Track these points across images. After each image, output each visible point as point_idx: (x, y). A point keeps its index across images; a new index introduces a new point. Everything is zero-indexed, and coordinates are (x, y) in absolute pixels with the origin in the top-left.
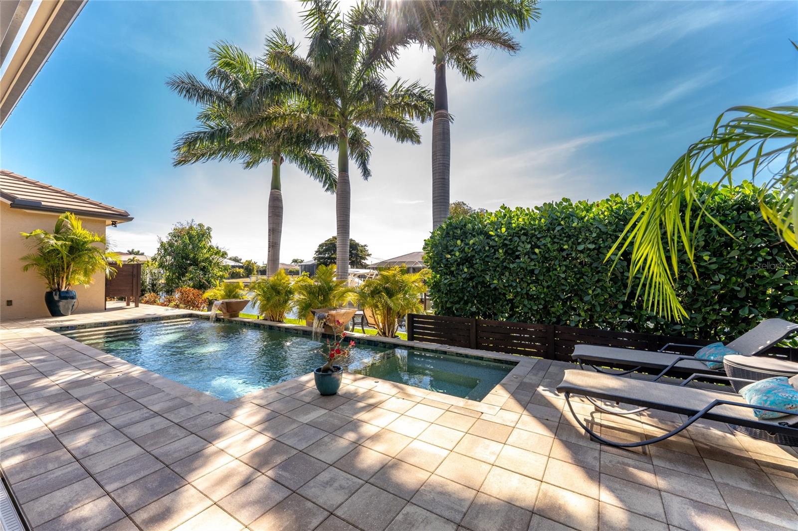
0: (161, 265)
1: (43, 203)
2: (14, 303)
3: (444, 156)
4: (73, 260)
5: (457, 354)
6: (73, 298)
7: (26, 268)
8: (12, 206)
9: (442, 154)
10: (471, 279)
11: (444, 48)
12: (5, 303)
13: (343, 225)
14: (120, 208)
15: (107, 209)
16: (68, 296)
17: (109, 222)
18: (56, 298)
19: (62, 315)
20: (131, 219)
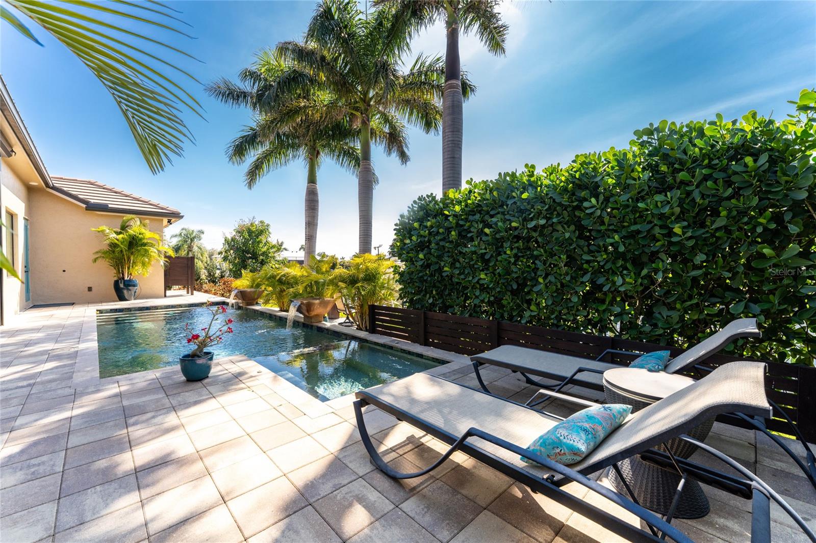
0: (225, 259)
1: (110, 206)
2: (93, 289)
3: (453, 131)
4: (132, 253)
5: (401, 349)
6: (134, 286)
7: (95, 260)
8: (87, 209)
9: (450, 130)
10: (428, 266)
11: (455, 9)
12: (87, 289)
13: (364, 215)
14: (173, 208)
15: (162, 209)
16: (130, 284)
17: (165, 220)
18: (122, 286)
19: (126, 300)
20: (182, 217)
